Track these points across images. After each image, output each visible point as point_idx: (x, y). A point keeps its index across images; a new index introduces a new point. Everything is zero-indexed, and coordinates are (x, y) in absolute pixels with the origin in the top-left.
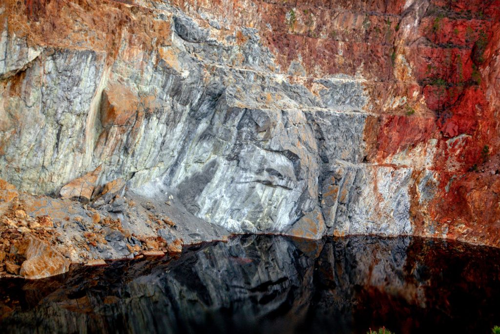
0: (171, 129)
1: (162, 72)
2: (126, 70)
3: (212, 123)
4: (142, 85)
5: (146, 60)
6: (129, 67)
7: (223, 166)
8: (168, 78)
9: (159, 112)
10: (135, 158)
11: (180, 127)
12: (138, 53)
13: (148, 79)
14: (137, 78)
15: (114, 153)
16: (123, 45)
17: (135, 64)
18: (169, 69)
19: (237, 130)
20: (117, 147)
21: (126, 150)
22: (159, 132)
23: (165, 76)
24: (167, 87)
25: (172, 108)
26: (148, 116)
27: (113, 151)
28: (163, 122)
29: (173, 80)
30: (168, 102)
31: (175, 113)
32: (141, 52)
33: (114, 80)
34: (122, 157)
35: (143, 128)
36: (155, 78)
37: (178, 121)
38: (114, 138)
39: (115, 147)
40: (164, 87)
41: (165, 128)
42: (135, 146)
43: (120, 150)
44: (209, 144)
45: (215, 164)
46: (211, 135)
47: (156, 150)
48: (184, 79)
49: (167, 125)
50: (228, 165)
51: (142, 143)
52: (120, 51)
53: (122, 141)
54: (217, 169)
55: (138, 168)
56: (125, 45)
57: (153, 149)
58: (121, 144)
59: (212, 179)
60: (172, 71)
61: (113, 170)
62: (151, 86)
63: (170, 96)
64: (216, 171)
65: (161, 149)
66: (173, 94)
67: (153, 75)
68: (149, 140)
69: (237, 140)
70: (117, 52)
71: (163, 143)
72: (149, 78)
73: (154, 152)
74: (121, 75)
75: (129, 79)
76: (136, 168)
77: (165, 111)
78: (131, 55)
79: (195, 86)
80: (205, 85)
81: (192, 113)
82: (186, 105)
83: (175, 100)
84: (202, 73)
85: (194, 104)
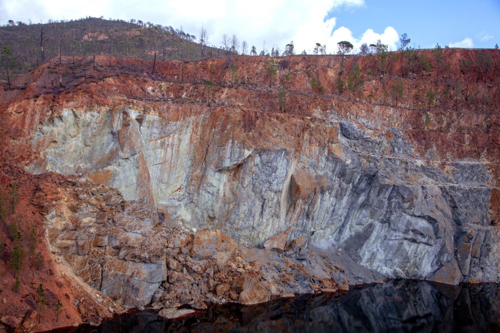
0: (340, 201)
1: (332, 161)
2: (307, 160)
3: (368, 196)
4: (319, 170)
5: (321, 153)
6: (309, 158)
7: (378, 227)
8: (336, 165)
9: (330, 189)
10: (314, 221)
11: (345, 199)
12: (315, 149)
14: (315, 166)
15: (300, 218)
16: (306, 144)
17: (313, 156)
18: (336, 158)
19: (387, 201)
20: (302, 214)
21: (308, 215)
22: (330, 203)
23: (334, 164)
24: (336, 172)
25: (340, 186)
26: (323, 192)
27: (299, 216)
28: (333, 196)
29: (340, 167)
30: (336, 182)
31: (341, 189)
32: (317, 148)
33: (299, 168)
34: (305, 220)
35: (319, 200)
36: (327, 165)
37: (344, 195)
38: (299, 208)
39: (300, 214)
40: (333, 171)
41: (335, 200)
42: (314, 213)
43: (304, 216)
44: (368, 211)
45: (372, 226)
46: (368, 205)
47: (329, 216)
48: (347, 165)
49: (336, 198)
50: (382, 227)
51: (319, 211)
52: (304, 149)
53: (305, 209)
54: (373, 229)
57: (326, 215)
58: (304, 212)
59: (369, 237)
60: (339, 160)
61: (299, 230)
62: (325, 171)
63: (338, 178)
64: (373, 231)
65: (332, 215)
66: (340, 176)
67: (325, 164)
68: (323, 209)
69: (388, 208)
70: (301, 149)
71: (333, 211)
72: (323, 166)
73: (327, 217)
74: (304, 164)
75: (309, 167)
76: (315, 228)
77: (334, 188)
78: (311, 151)
79: (356, 170)
80: (363, 169)
81: (354, 189)
82: (350, 183)
83: (341, 181)
84: (361, 161)
85: (355, 183)
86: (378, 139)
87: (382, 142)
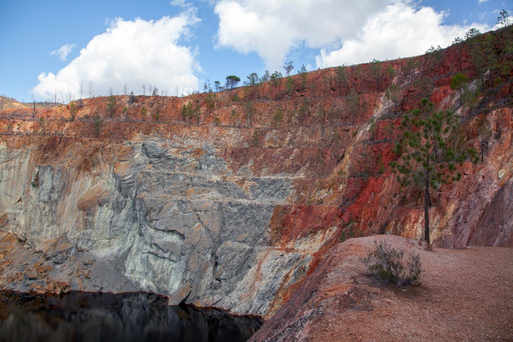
0: (117, 214)
8: (116, 181)
9: (107, 201)
11: (124, 212)
22: (108, 215)
24: (117, 186)
25: (117, 199)
26: (100, 205)
28: (111, 208)
30: (116, 195)
31: (117, 203)
35: (98, 212)
42: (95, 223)
48: (126, 180)
49: (114, 211)
51: (98, 222)
57: (105, 226)
65: (110, 226)
66: (119, 190)
68: (101, 220)
71: (111, 222)
73: (106, 228)
77: (110, 201)
79: (132, 184)
81: (133, 203)
82: (127, 197)
83: (120, 194)
85: (133, 197)
86: (180, 157)
87: (185, 159)
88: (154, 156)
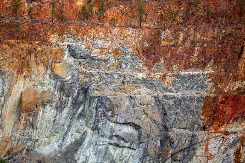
0: (60, 112)
1: (54, 78)
2: (36, 79)
3: (84, 108)
4: (44, 87)
5: (46, 72)
6: (38, 77)
7: (90, 134)
8: (57, 82)
9: (50, 102)
10: (37, 130)
12: (41, 68)
13: (47, 83)
14: (42, 83)
15: (27, 128)
16: (33, 65)
17: (40, 75)
18: (56, 76)
19: (95, 111)
20: (28, 125)
21: (32, 126)
22: (52, 114)
23: (55, 81)
24: (57, 87)
25: (60, 99)
26: (44, 105)
27: (26, 127)
28: (54, 108)
29: (60, 83)
30: (57, 96)
31: (61, 102)
32: (42, 67)
33: (31, 85)
34: (31, 130)
36: (51, 82)
37: (63, 107)
38: (23, 119)
39: (26, 124)
40: (55, 87)
41: (56, 112)
42: (37, 123)
43: (30, 127)
44: (83, 120)
45: (86, 133)
46: (83, 115)
47: (51, 126)
48: (66, 81)
49: (57, 110)
50: (93, 134)
51: (41, 122)
52: (32, 69)
53: (29, 121)
54: (86, 136)
55: (40, 137)
56: (34, 65)
57: (48, 125)
58: (29, 123)
59: (83, 142)
60: (58, 77)
61: (26, 138)
62: (49, 87)
63: (59, 92)
64: (85, 137)
65: (54, 125)
67: (49, 81)
68: (45, 119)
69: (96, 117)
70: (31, 69)
71: (54, 121)
73: (49, 127)
74: (35, 82)
75: (38, 84)
76: (39, 137)
77: (54, 101)
78: (38, 70)
79: (74, 85)
80: (80, 84)
81: (74, 102)
82: (69, 97)
83: (62, 95)
84: (79, 76)
85: (74, 96)
86: (104, 57)
87: (108, 59)
88: (82, 57)
